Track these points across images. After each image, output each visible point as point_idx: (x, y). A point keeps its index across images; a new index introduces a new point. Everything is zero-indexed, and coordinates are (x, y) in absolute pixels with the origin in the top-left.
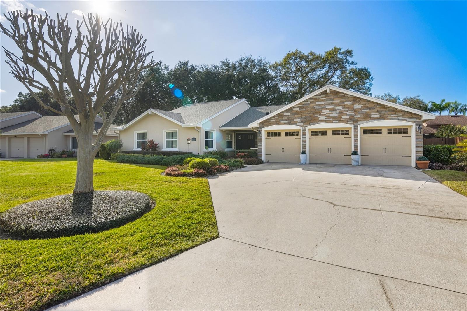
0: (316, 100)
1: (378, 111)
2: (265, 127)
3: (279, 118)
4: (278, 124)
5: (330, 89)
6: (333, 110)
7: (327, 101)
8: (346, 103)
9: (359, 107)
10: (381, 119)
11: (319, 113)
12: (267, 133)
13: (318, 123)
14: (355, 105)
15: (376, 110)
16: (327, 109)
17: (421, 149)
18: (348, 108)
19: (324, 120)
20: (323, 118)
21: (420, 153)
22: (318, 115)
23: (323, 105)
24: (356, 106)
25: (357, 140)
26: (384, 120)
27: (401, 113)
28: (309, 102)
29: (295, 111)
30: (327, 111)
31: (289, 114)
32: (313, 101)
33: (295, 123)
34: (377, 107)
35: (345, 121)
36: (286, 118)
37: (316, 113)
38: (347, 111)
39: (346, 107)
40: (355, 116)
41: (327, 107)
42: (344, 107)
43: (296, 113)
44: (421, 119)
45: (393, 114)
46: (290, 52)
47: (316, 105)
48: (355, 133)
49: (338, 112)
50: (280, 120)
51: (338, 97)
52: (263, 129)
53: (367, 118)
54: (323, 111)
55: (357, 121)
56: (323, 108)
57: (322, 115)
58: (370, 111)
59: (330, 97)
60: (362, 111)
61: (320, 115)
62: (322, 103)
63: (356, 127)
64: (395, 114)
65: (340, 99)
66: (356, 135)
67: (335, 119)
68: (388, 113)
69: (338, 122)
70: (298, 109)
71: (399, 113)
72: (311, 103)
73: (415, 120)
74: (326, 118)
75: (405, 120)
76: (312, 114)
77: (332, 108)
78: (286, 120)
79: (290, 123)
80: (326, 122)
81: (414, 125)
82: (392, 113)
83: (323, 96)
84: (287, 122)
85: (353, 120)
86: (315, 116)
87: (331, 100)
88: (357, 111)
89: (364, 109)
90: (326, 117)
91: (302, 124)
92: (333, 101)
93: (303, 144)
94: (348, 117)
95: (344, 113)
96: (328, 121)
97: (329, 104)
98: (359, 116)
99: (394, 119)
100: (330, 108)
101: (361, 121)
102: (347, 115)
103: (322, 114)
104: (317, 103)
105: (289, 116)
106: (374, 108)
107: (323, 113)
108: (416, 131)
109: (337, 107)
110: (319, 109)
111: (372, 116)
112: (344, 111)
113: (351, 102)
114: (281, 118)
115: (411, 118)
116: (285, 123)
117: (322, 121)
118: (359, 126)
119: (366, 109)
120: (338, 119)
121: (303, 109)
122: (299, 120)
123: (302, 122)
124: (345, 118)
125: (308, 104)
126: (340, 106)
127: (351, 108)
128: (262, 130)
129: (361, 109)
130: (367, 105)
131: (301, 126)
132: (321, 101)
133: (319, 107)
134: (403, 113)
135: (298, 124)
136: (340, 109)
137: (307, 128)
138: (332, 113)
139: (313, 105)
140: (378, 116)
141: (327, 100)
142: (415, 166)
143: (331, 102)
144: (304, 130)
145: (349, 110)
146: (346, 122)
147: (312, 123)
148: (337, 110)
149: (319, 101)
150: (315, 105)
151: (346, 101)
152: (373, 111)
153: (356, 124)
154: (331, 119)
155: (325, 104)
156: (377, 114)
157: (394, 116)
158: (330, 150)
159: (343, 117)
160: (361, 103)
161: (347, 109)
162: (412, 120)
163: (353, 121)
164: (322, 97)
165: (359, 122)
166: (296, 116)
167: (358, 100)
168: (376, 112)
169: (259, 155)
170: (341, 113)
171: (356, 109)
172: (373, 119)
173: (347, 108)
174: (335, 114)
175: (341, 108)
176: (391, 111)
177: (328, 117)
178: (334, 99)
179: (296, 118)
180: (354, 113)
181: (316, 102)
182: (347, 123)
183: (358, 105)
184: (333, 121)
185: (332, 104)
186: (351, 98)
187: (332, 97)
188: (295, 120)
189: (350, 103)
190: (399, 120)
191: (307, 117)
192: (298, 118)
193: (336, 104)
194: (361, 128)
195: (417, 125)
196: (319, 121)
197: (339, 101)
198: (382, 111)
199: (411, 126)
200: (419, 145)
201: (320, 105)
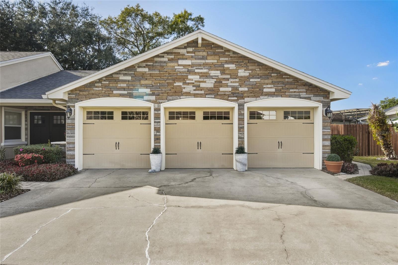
0: (179, 57)
1: (272, 83)
2: (82, 101)
3: (111, 85)
4: (109, 96)
5: (203, 39)
6: (206, 76)
7: (196, 59)
8: (226, 66)
9: (246, 74)
10: (277, 96)
11: (183, 79)
12: (86, 113)
13: (181, 97)
14: (240, 71)
15: (270, 81)
16: (196, 74)
17: (328, 143)
18: (230, 74)
19: (192, 92)
20: (189, 89)
21: (328, 148)
22: (181, 84)
23: (189, 65)
24: (242, 73)
25: (243, 128)
26: (282, 97)
27: (304, 87)
28: (167, 60)
29: (140, 72)
30: (197, 78)
31: (129, 78)
32: (173, 57)
33: (140, 97)
34: (271, 76)
35: (224, 97)
36: (124, 85)
37: (179, 80)
38: (228, 79)
39: (227, 72)
40: (241, 89)
41: (196, 71)
42: (223, 72)
43: (143, 76)
44: (328, 98)
45: (293, 89)
47: (179, 65)
48: (240, 117)
49: (213, 81)
50: (112, 89)
51: (215, 54)
52: (78, 105)
53: (258, 92)
54: (190, 77)
55: (243, 98)
56: (190, 72)
57: (188, 84)
58: (262, 81)
59: (201, 53)
60: (251, 80)
61: (185, 83)
62: (188, 62)
63: (241, 107)
64: (296, 88)
65: (217, 57)
66: (241, 120)
67: (209, 92)
68: (287, 86)
69: (215, 98)
70: (146, 70)
71: (301, 87)
72: (169, 60)
73: (322, 99)
74: (194, 90)
75: (309, 98)
76: (171, 81)
77: (204, 73)
78: (124, 89)
79: (130, 96)
80: (196, 96)
81: (320, 105)
82: (293, 86)
83: (190, 49)
84: (125, 92)
85: (237, 95)
86: (177, 84)
87: (203, 58)
88: (243, 81)
89: (253, 77)
90: (195, 88)
91: (153, 98)
92: (207, 61)
93: (155, 135)
94: (230, 89)
95: (223, 82)
96: (198, 94)
97: (200, 65)
98: (246, 89)
99: (295, 96)
100: (201, 73)
101: (248, 97)
102: (227, 86)
103: (187, 81)
104: (180, 62)
105: (129, 81)
106: (267, 76)
107: (190, 80)
108: (323, 116)
109: (213, 72)
110: (183, 72)
111: (265, 90)
112: (224, 79)
113: (234, 65)
114: (114, 85)
115: (316, 95)
116: (121, 95)
117: (188, 94)
118: (246, 106)
119: (256, 78)
120: (214, 93)
121: (154, 70)
122: (148, 91)
123: (153, 94)
124: (225, 92)
125: (165, 62)
126: (217, 70)
127: (234, 75)
128: (74, 107)
129: (248, 78)
130: (258, 72)
131: (152, 102)
132: (186, 59)
133: (184, 70)
134: (307, 87)
135: (146, 98)
136: (218, 76)
137: (163, 106)
138: (205, 82)
139: (172, 64)
140: (273, 90)
141: (197, 57)
142: (321, 169)
143: (203, 61)
144: (157, 110)
145: (231, 78)
146: (226, 97)
147: (171, 98)
148: (212, 77)
149: (183, 59)
150: (176, 64)
151: (227, 62)
152: (266, 81)
153: (241, 101)
154: (202, 92)
155: (192, 65)
156: (271, 88)
157: (295, 92)
158: (199, 145)
159: (222, 89)
160: (250, 68)
161: (228, 76)
162: (318, 98)
163: (236, 97)
164: (188, 52)
165: (246, 99)
166: (143, 82)
167: (245, 61)
168: (270, 84)
169: (69, 157)
170: (219, 83)
171: (242, 77)
172: (266, 95)
173: (228, 74)
174: (209, 84)
175: (218, 73)
176: (291, 83)
177: (198, 87)
178: (208, 58)
179: (142, 86)
180: (238, 84)
181: (179, 59)
182: (227, 100)
183: (245, 70)
184: (206, 94)
185: (205, 65)
186: (235, 57)
187: (205, 54)
188: (141, 90)
189: (232, 66)
190: (300, 98)
191: (161, 86)
192: (147, 86)
193: (212, 67)
194: (248, 108)
195: (324, 106)
196: (182, 95)
197: (216, 61)
198: (278, 82)
199: (317, 108)
200: (326, 137)
201: (184, 66)
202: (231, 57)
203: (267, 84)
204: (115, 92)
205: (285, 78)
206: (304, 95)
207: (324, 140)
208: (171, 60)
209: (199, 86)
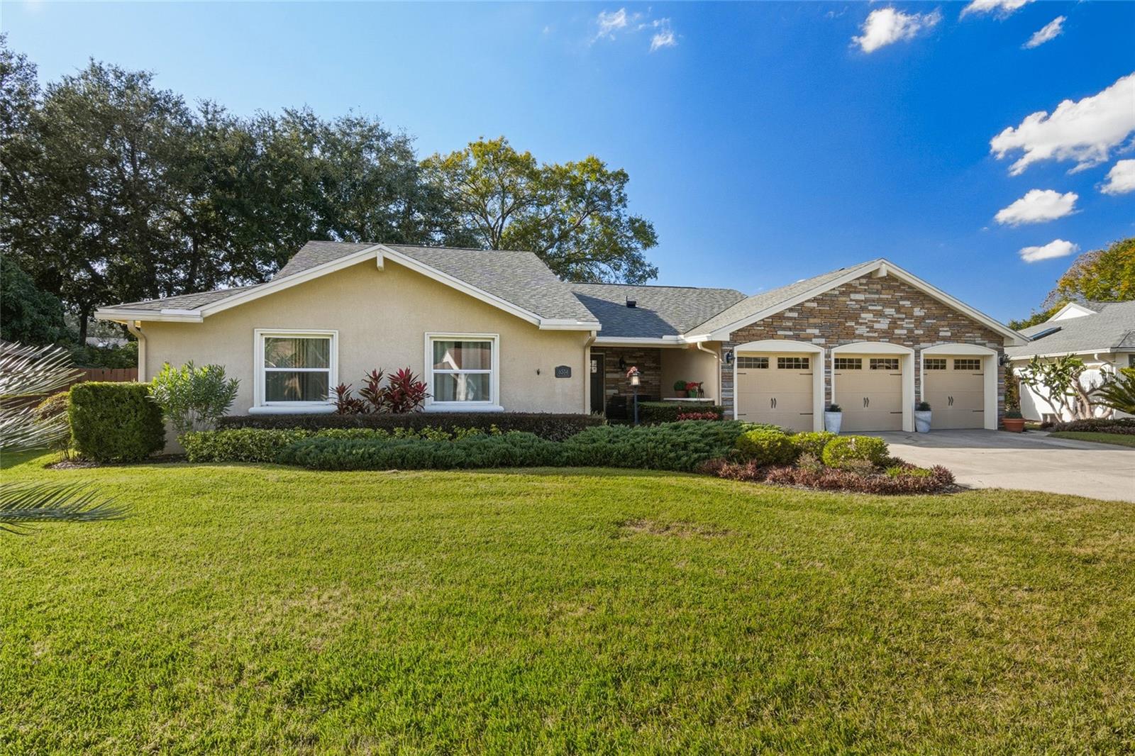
1: (948, 326)
2: (740, 343)
3: (775, 323)
4: (772, 337)
6: (880, 314)
7: (870, 293)
8: (901, 303)
9: (922, 313)
10: (953, 341)
11: (856, 318)
13: (854, 341)
14: (915, 309)
15: (946, 323)
16: (870, 311)
18: (906, 314)
19: (865, 335)
20: (862, 330)
22: (853, 324)
23: (862, 301)
24: (918, 312)
25: (920, 379)
26: (958, 342)
28: (837, 293)
29: (808, 308)
30: (870, 316)
31: (795, 315)
32: (845, 289)
33: (809, 339)
34: (948, 317)
35: (899, 341)
36: (790, 324)
37: (851, 319)
38: (903, 320)
39: (902, 310)
40: (916, 332)
41: (870, 308)
42: (898, 311)
43: (812, 313)
44: (1003, 344)
45: (968, 333)
46: (481, 138)
47: (851, 300)
48: (916, 366)
49: (887, 321)
50: (776, 329)
51: (890, 288)
53: (933, 337)
54: (863, 315)
55: (918, 343)
56: (864, 309)
57: (861, 324)
58: (938, 322)
59: (875, 286)
60: (927, 321)
61: (857, 323)
62: (861, 297)
63: (917, 353)
65: (892, 292)
66: (917, 370)
67: (884, 335)
68: (964, 330)
69: (889, 342)
70: (815, 305)
71: (977, 331)
72: (840, 293)
73: (995, 345)
74: (868, 332)
75: (984, 345)
76: (842, 320)
77: (878, 311)
78: (790, 329)
79: (797, 338)
80: (869, 339)
81: (995, 353)
82: (968, 330)
83: (864, 281)
84: (791, 333)
85: (912, 340)
86: (849, 324)
87: (878, 292)
88: (918, 321)
89: (929, 318)
90: (868, 329)
91: (823, 341)
92: (881, 296)
93: (826, 389)
94: (905, 332)
95: (899, 323)
96: (871, 337)
97: (874, 301)
98: (922, 332)
99: (970, 342)
100: (875, 310)
101: (924, 342)
102: (902, 328)
103: (860, 321)
104: (853, 296)
105: (795, 319)
106: (943, 317)
107: (863, 319)
108: (998, 366)
109: (888, 310)
110: (856, 309)
111: (941, 334)
112: (899, 319)
113: (909, 303)
114: (780, 324)
115: (991, 342)
116: (786, 337)
117: (861, 337)
118: (922, 352)
119: (932, 319)
120: (888, 336)
121: (824, 305)
122: (817, 332)
123: (823, 336)
124: (900, 335)
125: (836, 296)
126: (892, 307)
127: (910, 315)
129: (923, 318)
130: (935, 312)
131: (822, 346)
132: (859, 292)
133: (858, 306)
134: (982, 332)
135: (815, 340)
136: (893, 315)
137: (834, 351)
138: (879, 322)
139: (844, 299)
140: (949, 334)
141: (870, 290)
142: (996, 427)
143: (877, 296)
144: (828, 356)
145: (906, 318)
146: (901, 341)
147: (842, 341)
148: (886, 316)
149: (856, 292)
150: (848, 299)
151: (902, 298)
152: (942, 323)
153: (917, 346)
154: (876, 335)
155: (866, 301)
156: (947, 331)
157: (970, 337)
158: (866, 401)
159: (897, 331)
160: (926, 306)
161: (904, 316)
162: (993, 345)
164: (861, 284)
165: (922, 345)
166: (812, 321)
167: (921, 298)
168: (946, 326)
169: (726, 417)
170: (894, 324)
171: (917, 317)
172: (942, 340)
173: (903, 313)
174: (883, 325)
175: (893, 311)
176: (965, 326)
177: (872, 329)
178: (883, 292)
179: (810, 326)
180: (913, 326)
181: (851, 292)
182: (902, 345)
183: (921, 308)
184: (881, 338)
185: (879, 300)
186: (910, 293)
187: (879, 287)
188: (809, 331)
189: (907, 303)
190: (976, 344)
191: (832, 325)
192: (815, 326)
193: (886, 303)
194: (925, 355)
195: (999, 355)
196: (855, 338)
197: (890, 297)
198: (954, 325)
199: (990, 356)
200: (1001, 391)
201: (857, 301)
202: (907, 292)
203: (943, 326)
204: (779, 333)
205: (961, 320)
206: (979, 340)
207: (999, 394)
208: (842, 293)
209: (872, 327)
